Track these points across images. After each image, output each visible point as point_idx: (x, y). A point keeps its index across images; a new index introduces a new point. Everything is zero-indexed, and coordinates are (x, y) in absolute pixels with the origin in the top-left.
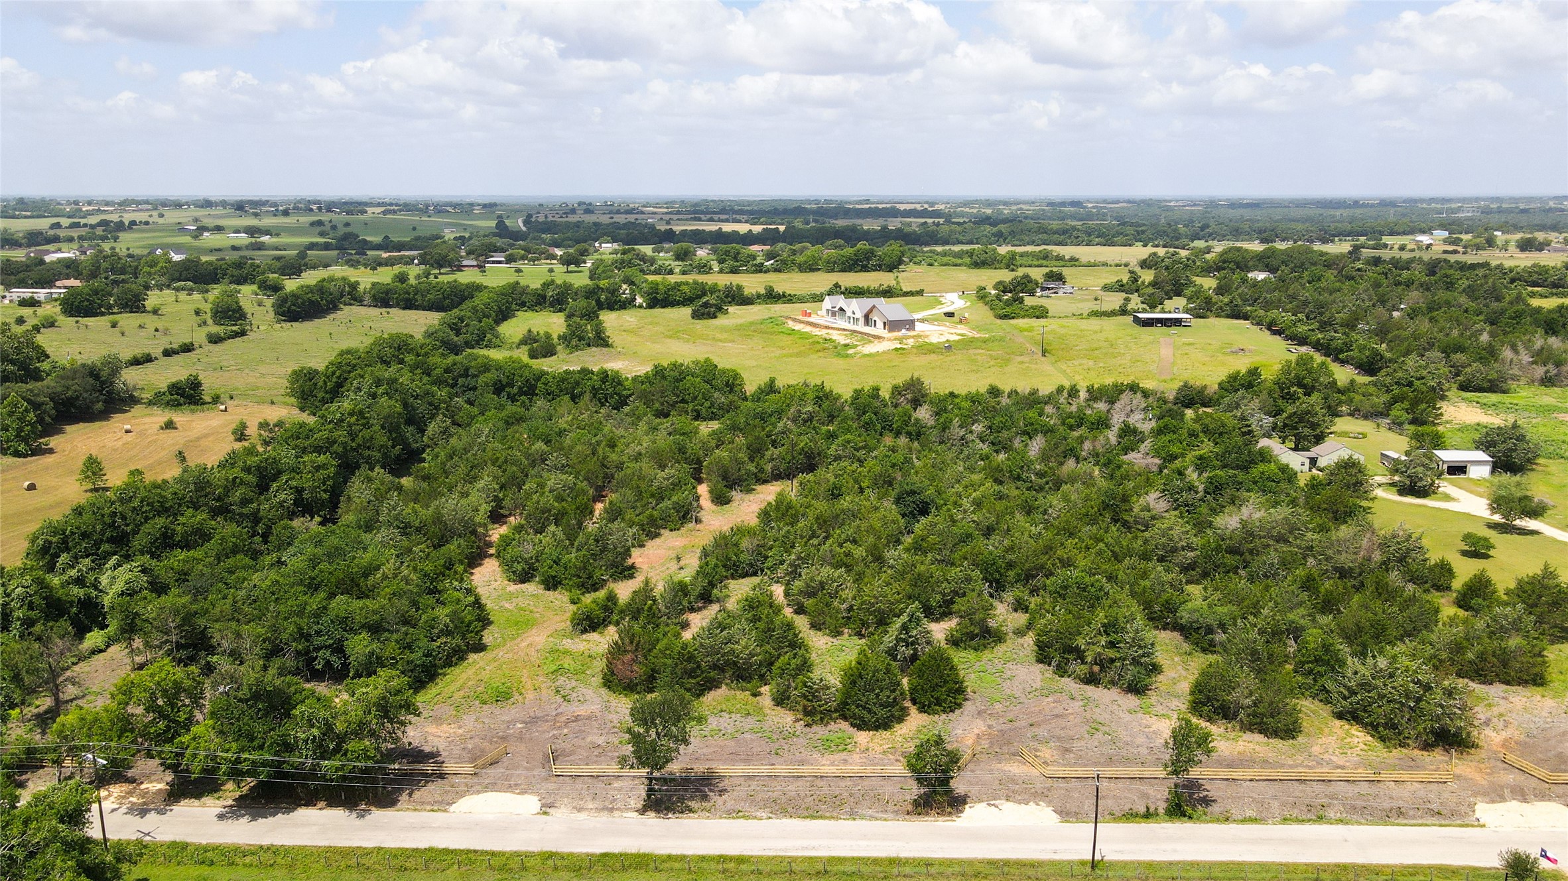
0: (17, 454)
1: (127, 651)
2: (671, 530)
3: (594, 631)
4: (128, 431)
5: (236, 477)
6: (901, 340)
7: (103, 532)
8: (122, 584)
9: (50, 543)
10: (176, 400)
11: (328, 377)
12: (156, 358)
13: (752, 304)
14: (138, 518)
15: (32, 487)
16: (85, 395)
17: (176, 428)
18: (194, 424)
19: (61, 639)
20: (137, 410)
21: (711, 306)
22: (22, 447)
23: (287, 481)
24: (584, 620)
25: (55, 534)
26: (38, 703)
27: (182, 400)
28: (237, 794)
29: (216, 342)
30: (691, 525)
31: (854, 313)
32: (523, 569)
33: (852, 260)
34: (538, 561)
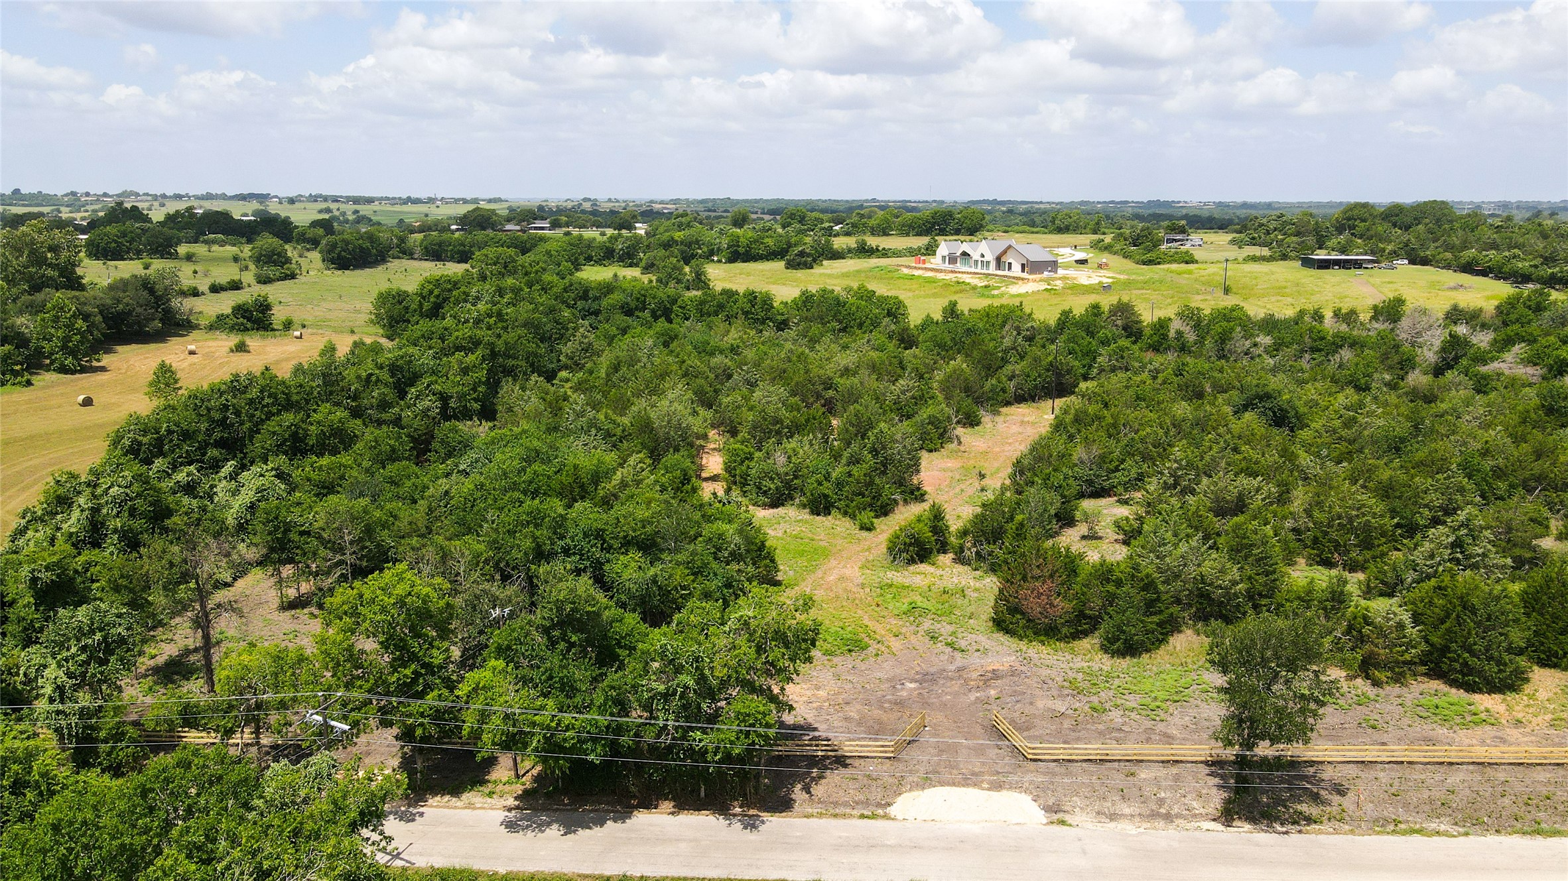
0: (63, 370)
1: (273, 580)
2: (931, 451)
3: (922, 562)
4: (192, 353)
5: (371, 375)
6: (1047, 281)
7: (209, 432)
8: (251, 493)
9: (140, 444)
10: (242, 324)
11: (424, 298)
12: (203, 294)
13: (844, 258)
14: (258, 413)
15: (88, 402)
16: (139, 310)
17: (249, 352)
18: (268, 349)
19: (215, 537)
20: (195, 334)
21: (809, 255)
22: (69, 361)
23: (428, 386)
24: (911, 544)
25: (145, 432)
26: (154, 652)
27: (249, 325)
28: (519, 789)
29: (265, 283)
30: (952, 446)
31: (983, 256)
32: (777, 488)
33: (929, 223)
34: (796, 477)
